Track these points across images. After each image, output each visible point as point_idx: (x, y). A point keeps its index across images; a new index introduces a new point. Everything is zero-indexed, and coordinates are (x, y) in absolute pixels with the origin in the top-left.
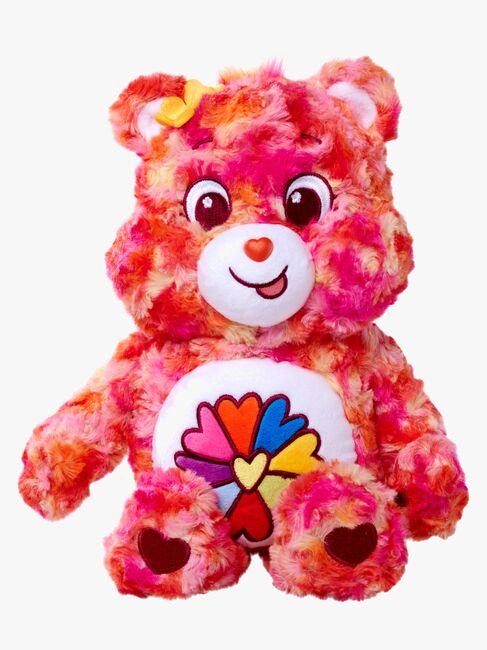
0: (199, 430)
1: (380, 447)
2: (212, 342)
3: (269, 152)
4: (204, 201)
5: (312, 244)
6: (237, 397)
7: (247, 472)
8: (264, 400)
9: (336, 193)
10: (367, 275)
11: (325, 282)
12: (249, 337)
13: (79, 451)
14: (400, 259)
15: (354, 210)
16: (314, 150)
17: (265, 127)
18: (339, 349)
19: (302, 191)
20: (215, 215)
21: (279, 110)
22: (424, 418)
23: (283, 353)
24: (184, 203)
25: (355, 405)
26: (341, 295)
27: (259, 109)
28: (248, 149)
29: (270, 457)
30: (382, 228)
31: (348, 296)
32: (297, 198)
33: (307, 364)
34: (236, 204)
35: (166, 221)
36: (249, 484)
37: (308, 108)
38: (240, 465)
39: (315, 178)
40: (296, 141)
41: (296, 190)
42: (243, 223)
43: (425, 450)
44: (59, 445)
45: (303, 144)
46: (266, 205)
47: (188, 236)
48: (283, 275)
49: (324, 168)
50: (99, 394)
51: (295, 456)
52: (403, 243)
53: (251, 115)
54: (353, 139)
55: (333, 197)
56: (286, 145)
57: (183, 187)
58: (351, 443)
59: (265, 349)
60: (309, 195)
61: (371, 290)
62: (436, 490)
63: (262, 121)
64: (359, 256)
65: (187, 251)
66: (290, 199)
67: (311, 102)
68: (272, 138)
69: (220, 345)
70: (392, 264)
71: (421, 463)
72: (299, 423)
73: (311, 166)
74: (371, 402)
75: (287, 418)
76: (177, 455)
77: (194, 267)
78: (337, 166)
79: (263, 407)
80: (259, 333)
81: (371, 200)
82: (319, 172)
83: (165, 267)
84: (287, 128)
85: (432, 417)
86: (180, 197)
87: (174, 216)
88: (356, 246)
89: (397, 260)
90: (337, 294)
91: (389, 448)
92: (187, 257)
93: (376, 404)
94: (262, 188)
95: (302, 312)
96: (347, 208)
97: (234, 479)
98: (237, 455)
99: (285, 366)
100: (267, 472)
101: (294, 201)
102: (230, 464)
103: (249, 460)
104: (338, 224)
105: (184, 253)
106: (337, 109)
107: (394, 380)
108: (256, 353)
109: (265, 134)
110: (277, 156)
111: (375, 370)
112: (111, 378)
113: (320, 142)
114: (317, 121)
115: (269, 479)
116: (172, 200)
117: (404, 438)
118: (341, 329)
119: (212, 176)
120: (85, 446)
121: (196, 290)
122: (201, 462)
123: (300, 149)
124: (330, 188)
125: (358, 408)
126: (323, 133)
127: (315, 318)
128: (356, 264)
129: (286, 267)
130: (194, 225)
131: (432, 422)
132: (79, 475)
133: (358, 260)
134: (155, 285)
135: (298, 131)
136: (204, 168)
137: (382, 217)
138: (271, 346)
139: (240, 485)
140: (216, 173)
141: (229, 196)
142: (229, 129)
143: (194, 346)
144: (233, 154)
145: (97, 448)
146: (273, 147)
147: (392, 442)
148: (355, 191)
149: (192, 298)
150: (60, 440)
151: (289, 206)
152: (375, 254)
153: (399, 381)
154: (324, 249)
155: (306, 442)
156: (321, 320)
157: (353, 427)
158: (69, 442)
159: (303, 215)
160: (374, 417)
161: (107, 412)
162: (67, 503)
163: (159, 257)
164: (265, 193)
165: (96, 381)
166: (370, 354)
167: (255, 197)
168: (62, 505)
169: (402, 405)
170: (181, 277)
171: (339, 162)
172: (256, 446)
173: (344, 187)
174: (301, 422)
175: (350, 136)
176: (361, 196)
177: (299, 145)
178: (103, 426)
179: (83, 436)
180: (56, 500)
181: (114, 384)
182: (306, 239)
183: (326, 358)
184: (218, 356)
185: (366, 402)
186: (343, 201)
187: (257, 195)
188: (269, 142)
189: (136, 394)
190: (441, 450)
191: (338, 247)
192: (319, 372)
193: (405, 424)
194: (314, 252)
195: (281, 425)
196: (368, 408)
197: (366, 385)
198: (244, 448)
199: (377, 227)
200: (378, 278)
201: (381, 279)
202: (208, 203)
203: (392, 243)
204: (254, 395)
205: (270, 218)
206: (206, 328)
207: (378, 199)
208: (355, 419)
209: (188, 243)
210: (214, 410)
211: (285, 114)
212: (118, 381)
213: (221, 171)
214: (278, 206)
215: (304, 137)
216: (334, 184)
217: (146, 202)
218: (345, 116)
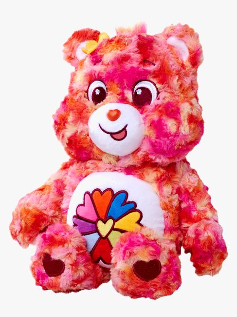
0: (83, 205)
1: (180, 224)
2: (96, 162)
3: (127, 68)
4: (96, 91)
5: (144, 116)
6: (102, 190)
7: (104, 228)
8: (115, 193)
9: (160, 91)
10: (170, 133)
11: (149, 135)
12: (113, 161)
13: (34, 212)
14: (190, 127)
15: (167, 100)
16: (151, 68)
17: (125, 55)
18: (159, 171)
19: (142, 88)
20: (99, 98)
21: (134, 46)
22: (205, 211)
23: (129, 170)
24: (87, 92)
25: (167, 201)
26: (156, 142)
27: (124, 46)
28: (117, 66)
29: (115, 221)
30: (181, 110)
31: (160, 143)
32: (139, 92)
33: (141, 177)
34: (109, 93)
35: (76, 99)
36: (104, 234)
37: (152, 48)
38: (100, 224)
39: (149, 82)
40: (140, 63)
41: (139, 88)
42: (111, 102)
43: (202, 228)
44: (25, 208)
45: (144, 65)
46: (122, 94)
47: (85, 107)
48: (124, 129)
49: (154, 77)
50: (49, 186)
51: (128, 222)
52: (194, 120)
53: (120, 49)
54: (173, 65)
55: (158, 93)
56: (135, 65)
57: (87, 83)
58: (162, 219)
59: (121, 167)
60: (146, 91)
61: (172, 141)
62: (203, 248)
63: (125, 52)
64: (166, 123)
65: (84, 115)
66: (136, 92)
67: (154, 45)
68: (128, 61)
69: (100, 164)
70: (185, 129)
71: (197, 234)
72: (132, 206)
73: (146, 76)
74: (177, 200)
75: (125, 203)
76: (74, 217)
77: (87, 123)
78: (161, 77)
79: (114, 196)
80: (118, 159)
81: (178, 96)
82: (151, 79)
83: (72, 122)
84: (137, 56)
85: (209, 211)
86: (86, 89)
87: (80, 97)
88: (164, 118)
89: (188, 127)
90: (154, 141)
91: (185, 225)
92: (84, 118)
93: (180, 202)
94: (121, 85)
95: (138, 150)
96: (164, 99)
97: (97, 231)
98: (99, 219)
99: (130, 177)
100: (113, 229)
101: (138, 93)
102: (95, 223)
103: (105, 222)
104: (157, 106)
105: (82, 115)
106: (169, 50)
107: (191, 191)
108: (117, 169)
109: (125, 58)
110: (129, 71)
111: (181, 185)
112: (56, 178)
113: (154, 65)
114: (154, 54)
115: (113, 232)
116: (81, 90)
117: (192, 220)
118: (161, 160)
119: (99, 79)
120: (38, 210)
121: (88, 135)
122: (82, 221)
123: (142, 68)
124: (157, 89)
125: (167, 202)
126: (156, 60)
127: (144, 153)
128: (165, 127)
130: (90, 103)
131: (209, 214)
133: (166, 125)
134: (69, 132)
135: (141, 58)
136: (96, 74)
137: (182, 105)
138: (123, 166)
139: (99, 234)
140: (101, 77)
141: (107, 89)
142: (109, 56)
143: (89, 164)
144: (110, 69)
145: (45, 212)
146: (128, 65)
147: (186, 222)
148: (169, 91)
149: (86, 138)
150: (26, 206)
151: (135, 96)
152: (175, 122)
153: (193, 191)
154: (149, 118)
155: (135, 216)
156: (147, 155)
157: (164, 211)
158: (31, 208)
159: (141, 101)
160: (179, 208)
161: (53, 196)
162: (28, 238)
163: (70, 118)
164: (123, 88)
165: (49, 179)
166: (178, 176)
167: (119, 90)
168: (26, 239)
169: (194, 204)
170: (80, 127)
171: (162, 76)
172: (109, 215)
173: (163, 88)
174: (133, 205)
175: (171, 63)
176: (172, 93)
177: (142, 65)
178: (49, 202)
179: (38, 205)
180: (24, 236)
181: (57, 181)
182: (142, 113)
183: (152, 175)
184: (98, 169)
185: (174, 200)
186: (162, 95)
188: (126, 63)
189: (64, 186)
190: (210, 228)
191: (155, 117)
192: (148, 182)
193: (195, 214)
194: (145, 119)
195: (121, 206)
196: (175, 203)
197: (174, 191)
198: (102, 215)
199: (178, 109)
200: (177, 134)
201: (178, 136)
202: (98, 92)
203: (186, 118)
204: (111, 190)
205: (123, 100)
206: (94, 155)
207: (182, 95)
208: (166, 207)
209: (84, 111)
210: (91, 195)
211: (136, 49)
213: (104, 76)
214: (129, 95)
215: (145, 61)
216: (158, 86)
217: (71, 90)
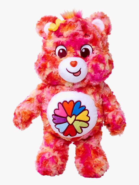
0: (58, 109)
1: (104, 113)
2: (62, 86)
4: (60, 51)
5: (87, 62)
6: (68, 101)
7: (70, 120)
8: (75, 102)
9: (94, 49)
10: (101, 70)
11: (91, 72)
12: (71, 85)
13: (29, 113)
14: (110, 66)
15: (98, 54)
16: (88, 38)
17: (76, 33)
18: (94, 89)
19: (85, 49)
20: (63, 54)
21: (79, 28)
22: (115, 105)
23: (80, 90)
24: (55, 51)
25: (98, 102)
26: (94, 75)
27: (74, 28)
28: (71, 38)
29: (76, 116)
30: (105, 58)
31: (96, 76)
32: (84, 51)
33: (85, 92)
34: (68, 52)
35: (50, 56)
36: (71, 123)
38: (68, 118)
39: (88, 46)
40: (84, 36)
41: (83, 49)
42: (70, 57)
43: (115, 114)
44: (24, 111)
45: (85, 37)
46: (76, 52)
47: (56, 60)
49: (91, 43)
50: (33, 99)
51: (82, 116)
52: (111, 62)
53: (72, 29)
54: (98, 35)
55: (93, 50)
56: (81, 37)
57: (55, 47)
58: (96, 112)
59: (75, 88)
60: (87, 50)
61: (102, 74)
62: (117, 124)
63: (75, 31)
64: (99, 66)
65: (56, 64)
66: (82, 51)
67: (88, 26)
68: (78, 35)
69: (64, 87)
70: (108, 67)
71: (114, 117)
72: (84, 108)
73: (87, 43)
74: (102, 101)
75: (80, 107)
76: (53, 115)
77: (57, 67)
78: (94, 43)
79: (75, 104)
80: (74, 84)
81: (103, 51)
82: (89, 44)
83: (50, 67)
84: (82, 33)
85: (117, 105)
86: (54, 50)
87: (53, 54)
88: (98, 63)
89: (109, 66)
90: (93, 75)
91: (106, 113)
92: (56, 65)
93: (103, 102)
94: (75, 48)
95: (85, 79)
96: (96, 53)
97: (67, 121)
98: (68, 116)
99: (80, 93)
100: (75, 120)
101: (83, 51)
102: (66, 118)
103: (71, 117)
104: (94, 57)
105: (55, 64)
106: (94, 28)
107: (107, 96)
108: (73, 89)
110: (79, 40)
111: (103, 93)
113: (90, 36)
114: (89, 31)
115: (75, 121)
116: (52, 50)
117: (110, 111)
118: (94, 83)
121: (58, 73)
122: (59, 117)
123: (85, 38)
124: (92, 48)
125: (98, 103)
126: (90, 34)
127: (88, 81)
128: (98, 68)
129: (81, 68)
130: (58, 57)
131: (117, 106)
132: (29, 119)
133: (99, 67)
134: (48, 72)
135: (84, 33)
136: (60, 43)
137: (105, 55)
138: (77, 88)
139: (68, 123)
140: (63, 44)
141: (67, 50)
142: (67, 33)
143: (58, 87)
144: (68, 39)
145: (33, 112)
146: (78, 38)
147: (107, 111)
148: (98, 49)
149: (57, 75)
150: (24, 110)
151: (82, 52)
152: (103, 65)
153: (109, 96)
154: (90, 64)
155: (85, 112)
156: (89, 81)
157: (97, 108)
158: (26, 111)
159: (85, 55)
160: (102, 105)
161: (36, 103)
162: (25, 126)
163: (48, 65)
164: (76, 49)
165: (33, 95)
166: (102, 90)
167: (73, 51)
168: (24, 126)
169: (109, 102)
170: (54, 70)
172: (73, 114)
173: (96, 48)
175: (97, 35)
176: (100, 50)
177: (84, 37)
178: (35, 107)
179: (29, 109)
180: (23, 125)
181: (37, 96)
183: (90, 91)
184: (63, 90)
186: (95, 51)
187: (74, 50)
189: (43, 99)
190: (119, 113)
191: (94, 63)
192: (88, 94)
193: (110, 107)
194: (88, 64)
195: (79, 108)
196: (101, 103)
197: (100, 97)
198: (70, 114)
199: (104, 58)
200: (104, 71)
201: (105, 71)
202: (61, 51)
203: (108, 62)
204: (72, 101)
205: (77, 56)
206: (60, 83)
207: (104, 51)
208: (98, 106)
209: (56, 62)
210: (62, 104)
211: (81, 29)
212: (38, 95)
213: (65, 43)
214: (79, 53)
215: (86, 35)
216: (93, 47)
217: (46, 50)
218: (96, 29)
